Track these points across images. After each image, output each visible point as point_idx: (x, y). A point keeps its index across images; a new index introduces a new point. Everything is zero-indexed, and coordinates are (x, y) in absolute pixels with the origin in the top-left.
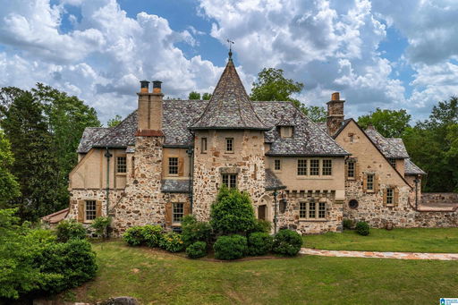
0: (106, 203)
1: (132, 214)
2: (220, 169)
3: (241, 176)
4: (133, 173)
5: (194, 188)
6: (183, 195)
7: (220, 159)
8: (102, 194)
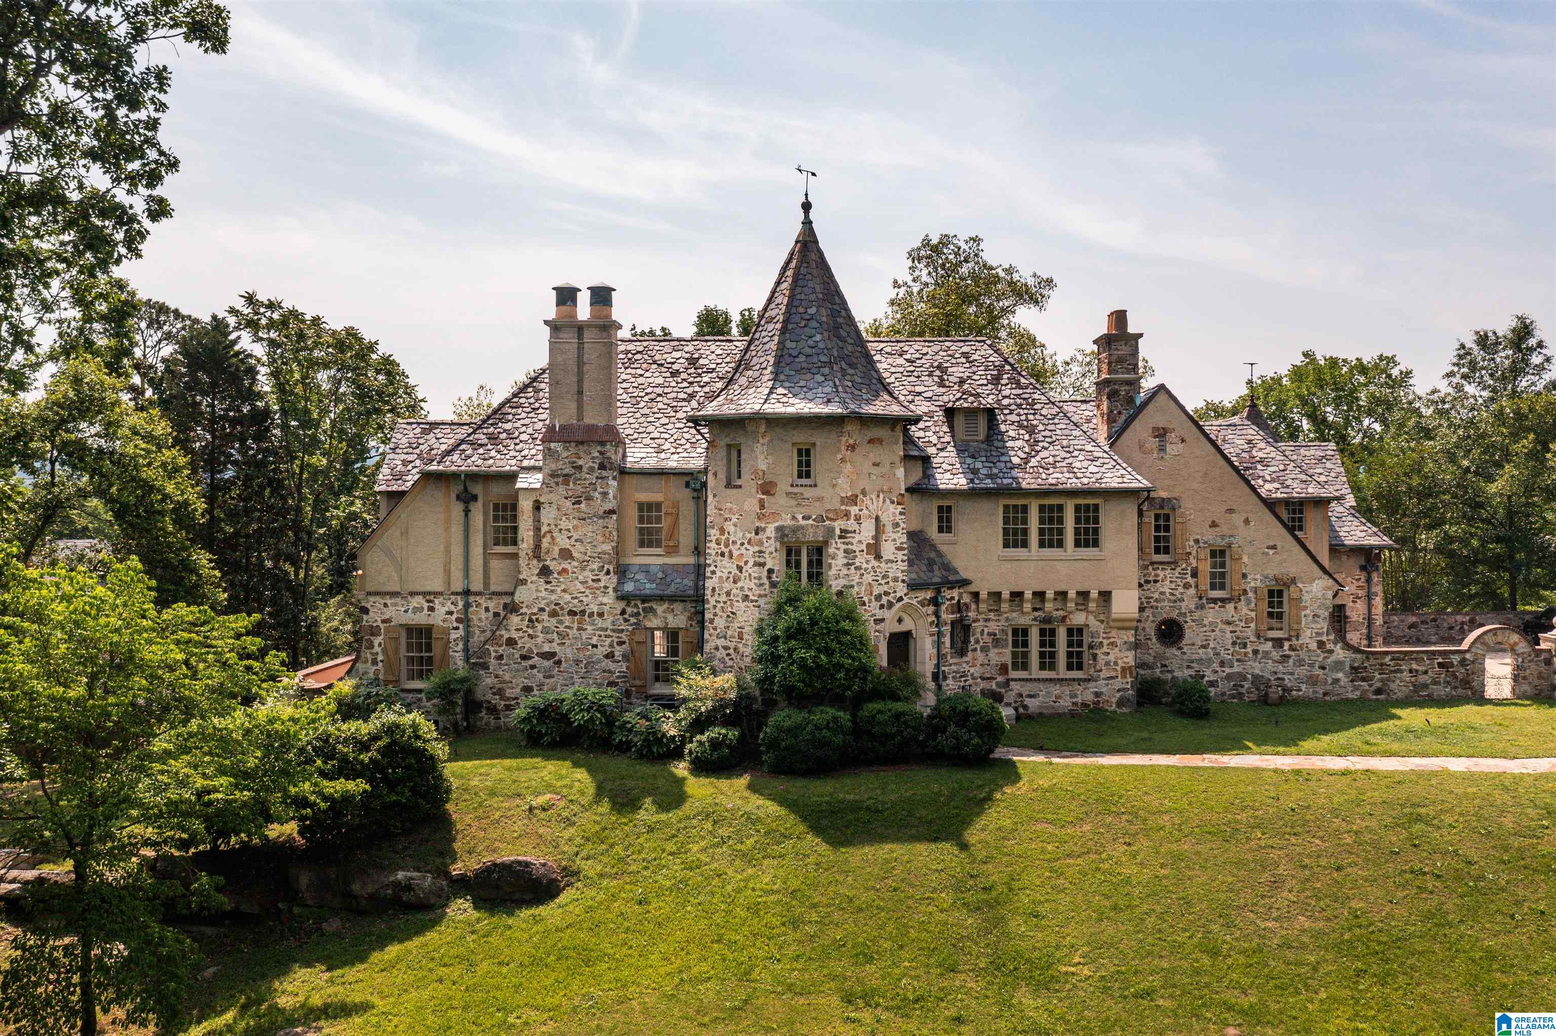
0: (461, 632)
1: (536, 660)
2: (779, 529)
3: (836, 548)
4: (537, 547)
5: (709, 584)
6: (678, 607)
7: (780, 501)
8: (449, 607)
